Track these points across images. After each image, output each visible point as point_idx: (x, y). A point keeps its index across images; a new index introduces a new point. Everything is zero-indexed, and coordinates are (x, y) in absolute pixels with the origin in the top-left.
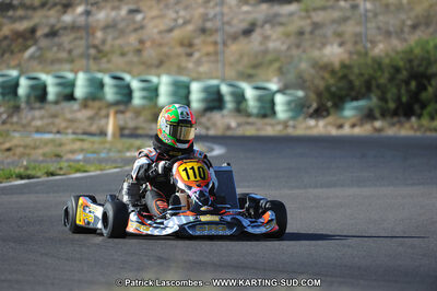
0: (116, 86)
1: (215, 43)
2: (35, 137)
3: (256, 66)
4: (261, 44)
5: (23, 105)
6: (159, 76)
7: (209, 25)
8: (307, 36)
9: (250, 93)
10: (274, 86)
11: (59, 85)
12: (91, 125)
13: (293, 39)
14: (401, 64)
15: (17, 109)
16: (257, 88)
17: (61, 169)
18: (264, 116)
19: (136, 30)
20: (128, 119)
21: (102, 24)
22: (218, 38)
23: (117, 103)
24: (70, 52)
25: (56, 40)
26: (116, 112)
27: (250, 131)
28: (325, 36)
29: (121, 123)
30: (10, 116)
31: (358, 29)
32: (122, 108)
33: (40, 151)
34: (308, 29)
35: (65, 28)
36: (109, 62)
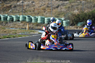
0: (29, 18)
1: (50, 9)
2: (11, 29)
3: (59, 14)
4: (60, 10)
5: (8, 22)
6: (38, 16)
7: (49, 5)
8: (70, 8)
10: (63, 19)
11: (16, 18)
12: (23, 27)
13: (67, 9)
14: (91, 14)
15: (7, 23)
16: (59, 19)
17: (16, 36)
19: (33, 6)
20: (31, 25)
21: (26, 5)
22: (51, 8)
24: (19, 11)
25: (16, 8)
26: (29, 24)
28: (74, 8)
29: (30, 26)
30: (5, 24)
31: (81, 7)
32: (30, 23)
33: (12, 32)
35: (18, 6)
36: (27, 13)
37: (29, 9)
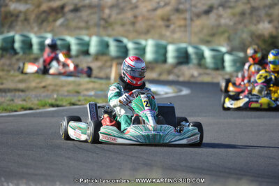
0: (117, 46)
1: (185, 19)
2: (62, 80)
3: (213, 35)
4: (216, 20)
6: (146, 40)
7: (181, 7)
8: (247, 16)
9: (208, 53)
10: (224, 49)
11: (79, 44)
12: (100, 72)
13: (237, 18)
16: (213, 50)
17: (79, 101)
18: (217, 69)
19: (132, 9)
21: (109, 4)
22: (188, 15)
23: (117, 58)
25: (78, 14)
26: (118, 64)
27: (207, 79)
28: (259, 16)
32: (121, 61)
33: (65, 89)
34: (248, 11)
35: (84, 6)
36: (113, 29)
37: (120, 17)
